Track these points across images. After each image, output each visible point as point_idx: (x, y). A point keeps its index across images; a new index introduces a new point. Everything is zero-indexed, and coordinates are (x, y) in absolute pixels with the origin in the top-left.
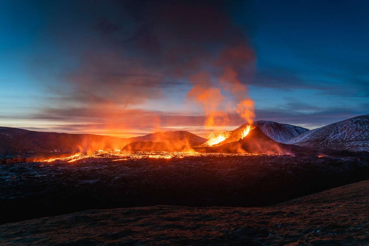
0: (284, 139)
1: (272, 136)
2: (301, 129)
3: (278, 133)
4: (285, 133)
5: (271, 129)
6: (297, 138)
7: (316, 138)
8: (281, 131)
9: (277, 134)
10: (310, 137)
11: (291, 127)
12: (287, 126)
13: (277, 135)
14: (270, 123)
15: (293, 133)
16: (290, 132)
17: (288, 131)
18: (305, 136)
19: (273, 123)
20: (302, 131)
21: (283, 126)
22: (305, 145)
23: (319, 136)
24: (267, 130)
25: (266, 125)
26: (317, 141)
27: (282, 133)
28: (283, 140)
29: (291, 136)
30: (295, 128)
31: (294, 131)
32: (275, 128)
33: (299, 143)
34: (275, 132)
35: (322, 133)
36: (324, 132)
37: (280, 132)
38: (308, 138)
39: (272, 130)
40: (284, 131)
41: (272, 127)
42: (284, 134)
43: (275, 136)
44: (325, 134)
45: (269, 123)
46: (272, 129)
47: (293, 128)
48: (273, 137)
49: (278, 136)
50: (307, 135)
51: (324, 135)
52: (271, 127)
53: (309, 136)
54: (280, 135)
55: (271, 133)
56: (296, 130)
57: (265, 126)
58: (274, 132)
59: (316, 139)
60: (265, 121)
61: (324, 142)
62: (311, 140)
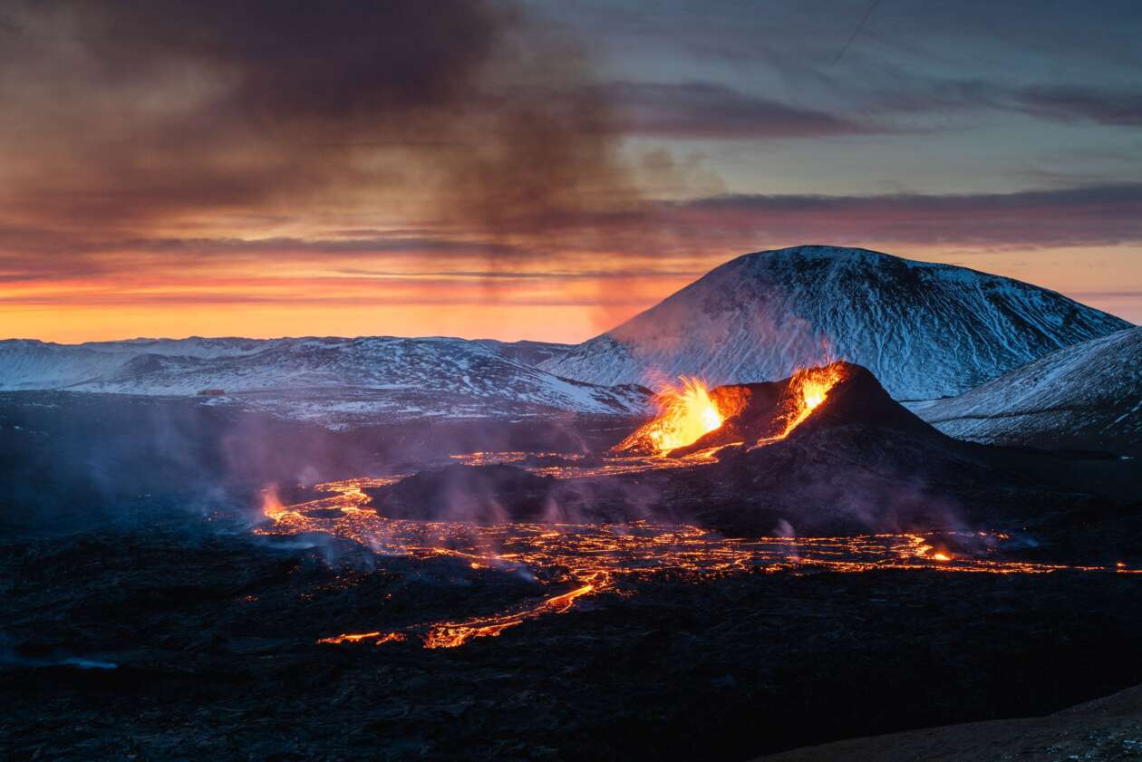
0: (935, 347)
1: (872, 334)
2: (1019, 293)
3: (905, 314)
4: (941, 319)
5: (865, 296)
6: (1016, 383)
7: (1101, 391)
8: (921, 303)
9: (896, 321)
10: (1072, 383)
11: (967, 279)
12: (949, 274)
13: (899, 328)
14: (863, 258)
15: (980, 316)
16: (963, 308)
17: (956, 303)
18: (1050, 377)
19: (877, 262)
20: (1026, 301)
21: (929, 277)
22: (1053, 422)
23: (1111, 382)
24: (847, 302)
25: (841, 270)
26: (1103, 404)
27: (923, 317)
28: (928, 355)
29: (970, 330)
30: (991, 285)
31: (986, 303)
32: (886, 289)
33: (1030, 413)
34: (889, 310)
35: (1127, 365)
36: (1133, 363)
37: (912, 313)
38: (1064, 387)
39: (871, 297)
40: (932, 302)
41: (872, 279)
42: (933, 322)
43: (891, 335)
44: (1136, 373)
45: (856, 257)
46: (871, 293)
47: (978, 286)
48: (877, 336)
49: (904, 333)
50: (1058, 370)
51: (1134, 377)
52: (866, 285)
53: (1070, 380)
54: (913, 327)
55: (867, 316)
56: (995, 299)
57: (832, 275)
58: (884, 311)
59: (1100, 396)
60: (836, 249)
61: (1132, 415)
62: (1079, 402)
